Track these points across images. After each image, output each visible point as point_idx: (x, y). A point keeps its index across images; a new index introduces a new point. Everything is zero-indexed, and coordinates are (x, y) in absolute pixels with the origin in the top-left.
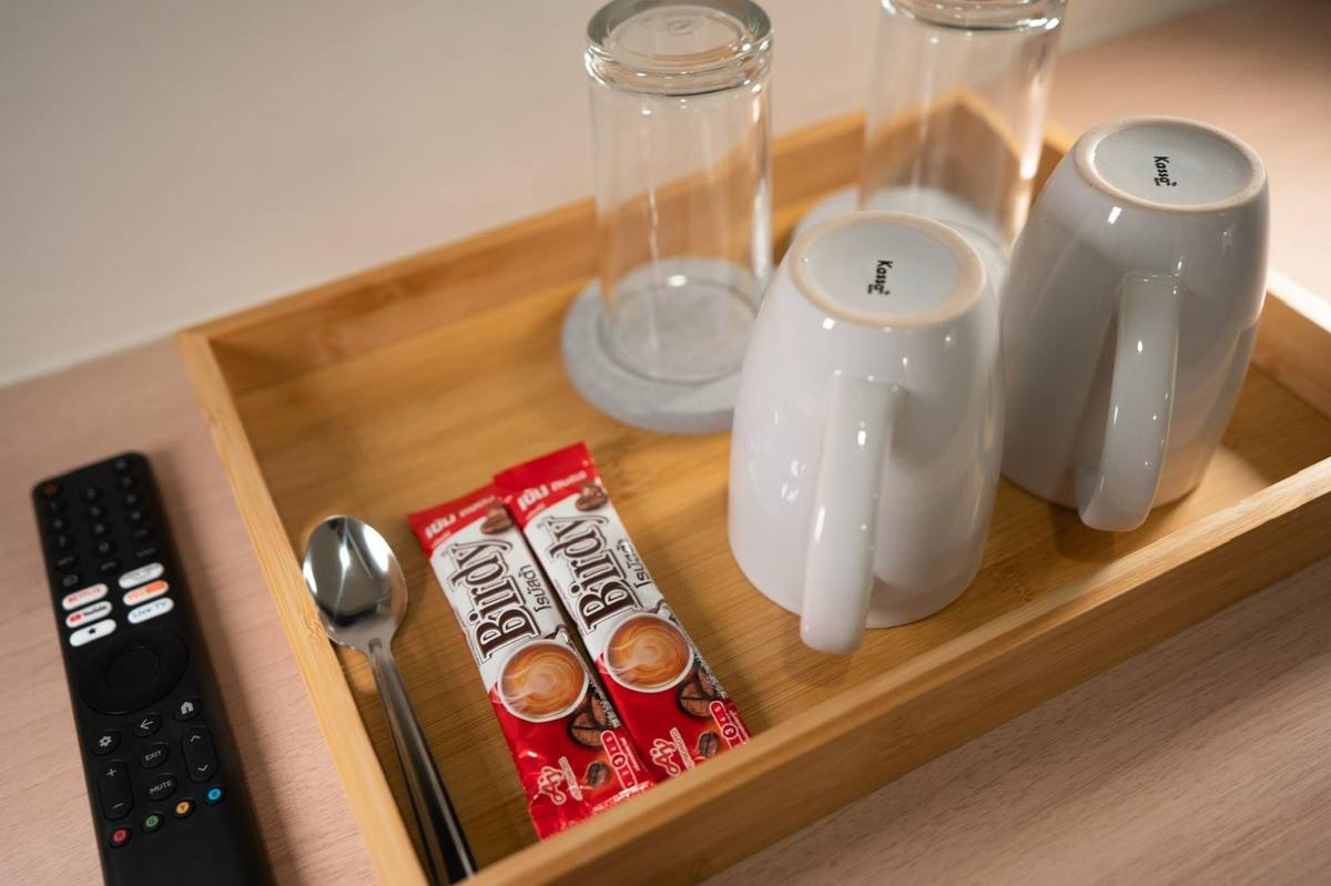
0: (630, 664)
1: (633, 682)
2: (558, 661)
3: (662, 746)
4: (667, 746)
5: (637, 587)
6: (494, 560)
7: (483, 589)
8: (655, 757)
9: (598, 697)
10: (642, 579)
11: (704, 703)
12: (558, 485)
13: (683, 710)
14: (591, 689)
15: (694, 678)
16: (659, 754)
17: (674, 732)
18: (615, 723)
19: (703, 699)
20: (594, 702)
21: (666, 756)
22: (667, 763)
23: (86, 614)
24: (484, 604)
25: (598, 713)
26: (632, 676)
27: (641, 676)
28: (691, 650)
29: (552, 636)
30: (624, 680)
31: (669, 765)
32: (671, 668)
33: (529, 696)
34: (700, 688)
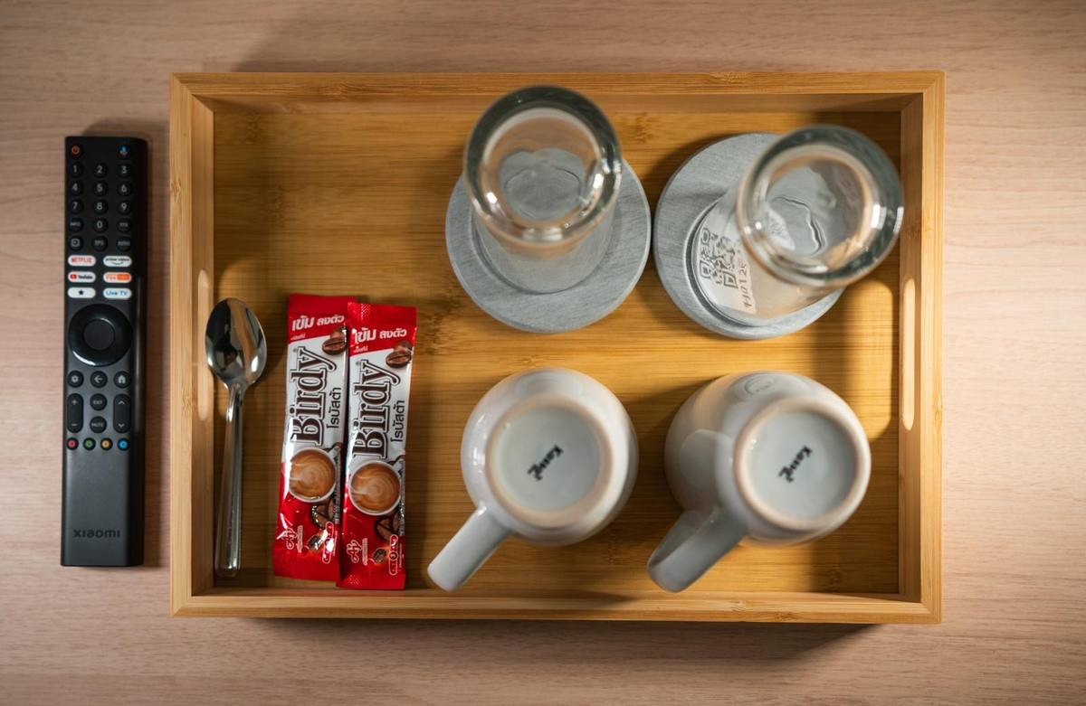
0: (362, 491)
1: (357, 502)
2: (324, 468)
3: (354, 545)
4: (357, 546)
5: (392, 440)
6: (320, 376)
7: (305, 394)
8: (348, 549)
9: (334, 501)
10: (397, 437)
11: (389, 533)
12: (385, 334)
13: (376, 530)
14: (333, 495)
15: (390, 517)
16: (351, 549)
17: (365, 541)
18: (337, 521)
19: (390, 530)
20: (331, 503)
21: (354, 551)
22: (354, 555)
23: (80, 277)
24: (301, 406)
25: (331, 509)
26: (359, 498)
27: (363, 501)
28: (400, 498)
29: (328, 450)
30: (354, 498)
31: (354, 556)
32: (382, 505)
33: (299, 482)
34: (391, 524)
